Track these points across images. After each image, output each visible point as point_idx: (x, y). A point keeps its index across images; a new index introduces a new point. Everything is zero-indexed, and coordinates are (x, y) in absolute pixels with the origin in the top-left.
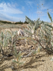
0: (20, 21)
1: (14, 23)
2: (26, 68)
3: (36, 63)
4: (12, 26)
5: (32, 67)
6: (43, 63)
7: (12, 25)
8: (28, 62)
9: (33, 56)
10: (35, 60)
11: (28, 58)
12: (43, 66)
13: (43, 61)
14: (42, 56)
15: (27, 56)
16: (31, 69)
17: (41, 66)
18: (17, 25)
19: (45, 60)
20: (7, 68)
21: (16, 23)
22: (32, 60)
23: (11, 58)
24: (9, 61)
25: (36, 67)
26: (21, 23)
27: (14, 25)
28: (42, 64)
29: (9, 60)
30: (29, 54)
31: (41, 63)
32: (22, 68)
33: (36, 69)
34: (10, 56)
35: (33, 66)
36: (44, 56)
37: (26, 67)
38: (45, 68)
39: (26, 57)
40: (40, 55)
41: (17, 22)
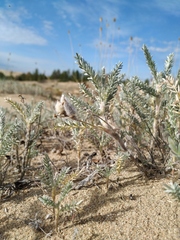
0: (37, 71)
1: (14, 75)
2: (83, 223)
3: (111, 205)
4: (6, 86)
5: (102, 219)
6: (133, 203)
7: (9, 81)
8: (86, 203)
9: (98, 184)
10: (107, 195)
11: (84, 192)
12: (134, 213)
13: (133, 198)
14: (126, 184)
15: (80, 184)
16: (97, 225)
17: (128, 214)
18: (28, 84)
19: (138, 196)
20: (17, 226)
21: (22, 78)
22: (97, 197)
23: (26, 195)
24: (19, 205)
25: (112, 217)
26: (37, 77)
27: (15, 85)
28: (130, 208)
29: (19, 199)
30: (87, 179)
31: (127, 205)
32: (68, 224)
33: (114, 223)
34: (19, 186)
35: (106, 216)
36: (133, 183)
37: (80, 218)
38: (142, 217)
39: (77, 187)
40: (122, 182)
41: (26, 72)
